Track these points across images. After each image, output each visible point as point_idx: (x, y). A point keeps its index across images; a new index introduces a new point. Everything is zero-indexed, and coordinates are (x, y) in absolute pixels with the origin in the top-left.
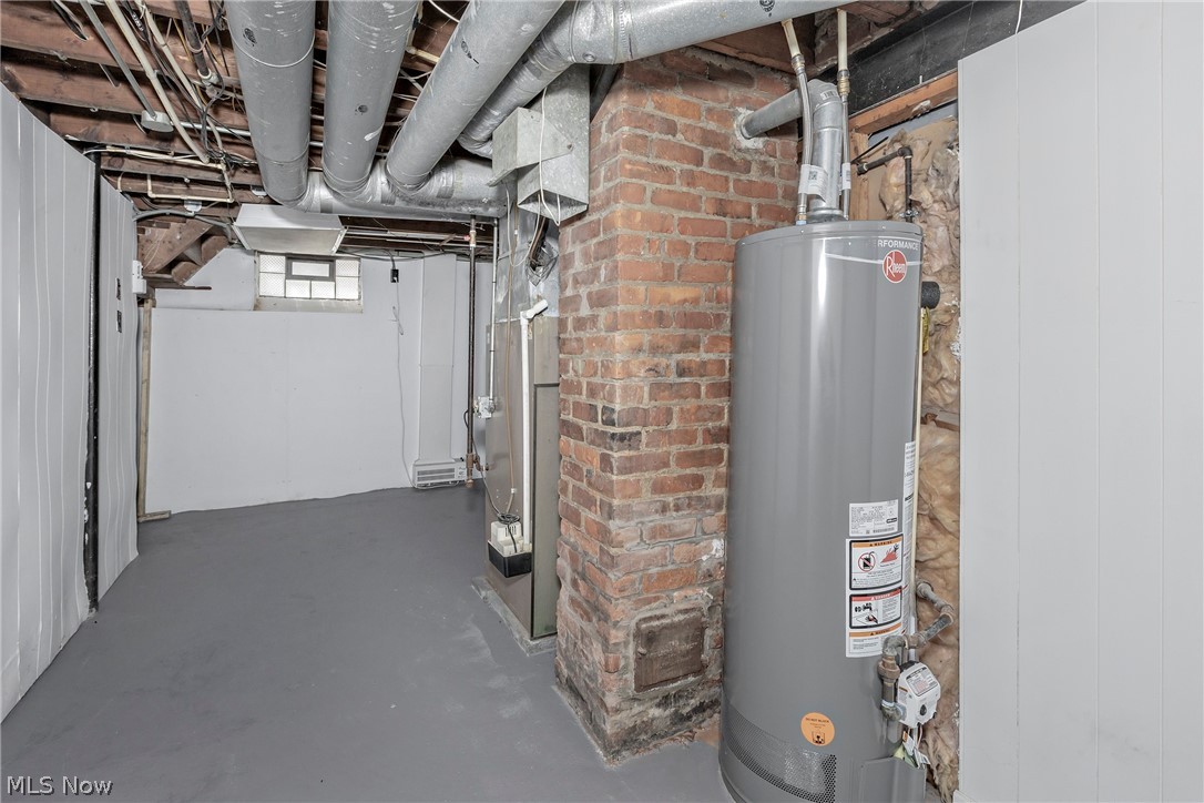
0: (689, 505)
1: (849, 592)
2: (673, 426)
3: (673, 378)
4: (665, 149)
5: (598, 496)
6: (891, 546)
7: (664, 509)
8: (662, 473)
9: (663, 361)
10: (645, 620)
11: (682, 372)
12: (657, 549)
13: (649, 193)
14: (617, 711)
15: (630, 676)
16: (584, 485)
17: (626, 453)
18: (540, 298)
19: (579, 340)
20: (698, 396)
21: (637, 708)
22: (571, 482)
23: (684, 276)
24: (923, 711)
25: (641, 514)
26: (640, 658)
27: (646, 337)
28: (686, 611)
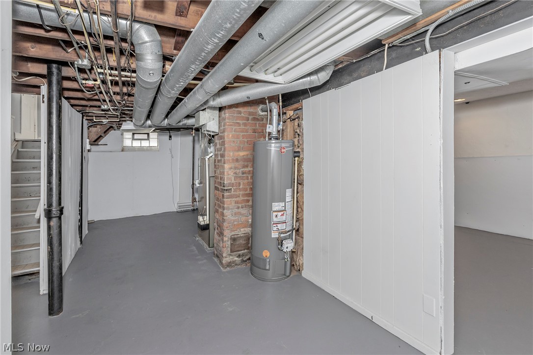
0: (245, 207)
1: (272, 223)
2: (241, 187)
3: (241, 175)
4: (238, 118)
5: (222, 205)
6: (283, 213)
7: (238, 208)
8: (237, 199)
9: (238, 171)
10: (233, 235)
11: (243, 173)
12: (236, 218)
13: (233, 130)
14: (226, 257)
15: (229, 249)
16: (219, 203)
17: (228, 194)
18: (211, 152)
19: (218, 165)
20: (248, 179)
21: (231, 257)
22: (217, 202)
23: (243, 149)
24: (287, 248)
25: (232, 209)
26: (231, 244)
27: (233, 165)
28: (245, 234)
